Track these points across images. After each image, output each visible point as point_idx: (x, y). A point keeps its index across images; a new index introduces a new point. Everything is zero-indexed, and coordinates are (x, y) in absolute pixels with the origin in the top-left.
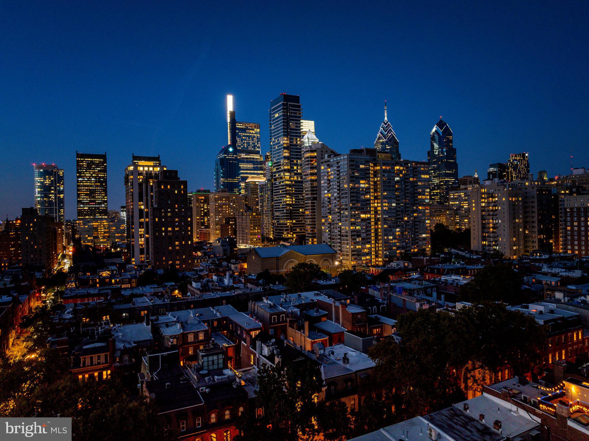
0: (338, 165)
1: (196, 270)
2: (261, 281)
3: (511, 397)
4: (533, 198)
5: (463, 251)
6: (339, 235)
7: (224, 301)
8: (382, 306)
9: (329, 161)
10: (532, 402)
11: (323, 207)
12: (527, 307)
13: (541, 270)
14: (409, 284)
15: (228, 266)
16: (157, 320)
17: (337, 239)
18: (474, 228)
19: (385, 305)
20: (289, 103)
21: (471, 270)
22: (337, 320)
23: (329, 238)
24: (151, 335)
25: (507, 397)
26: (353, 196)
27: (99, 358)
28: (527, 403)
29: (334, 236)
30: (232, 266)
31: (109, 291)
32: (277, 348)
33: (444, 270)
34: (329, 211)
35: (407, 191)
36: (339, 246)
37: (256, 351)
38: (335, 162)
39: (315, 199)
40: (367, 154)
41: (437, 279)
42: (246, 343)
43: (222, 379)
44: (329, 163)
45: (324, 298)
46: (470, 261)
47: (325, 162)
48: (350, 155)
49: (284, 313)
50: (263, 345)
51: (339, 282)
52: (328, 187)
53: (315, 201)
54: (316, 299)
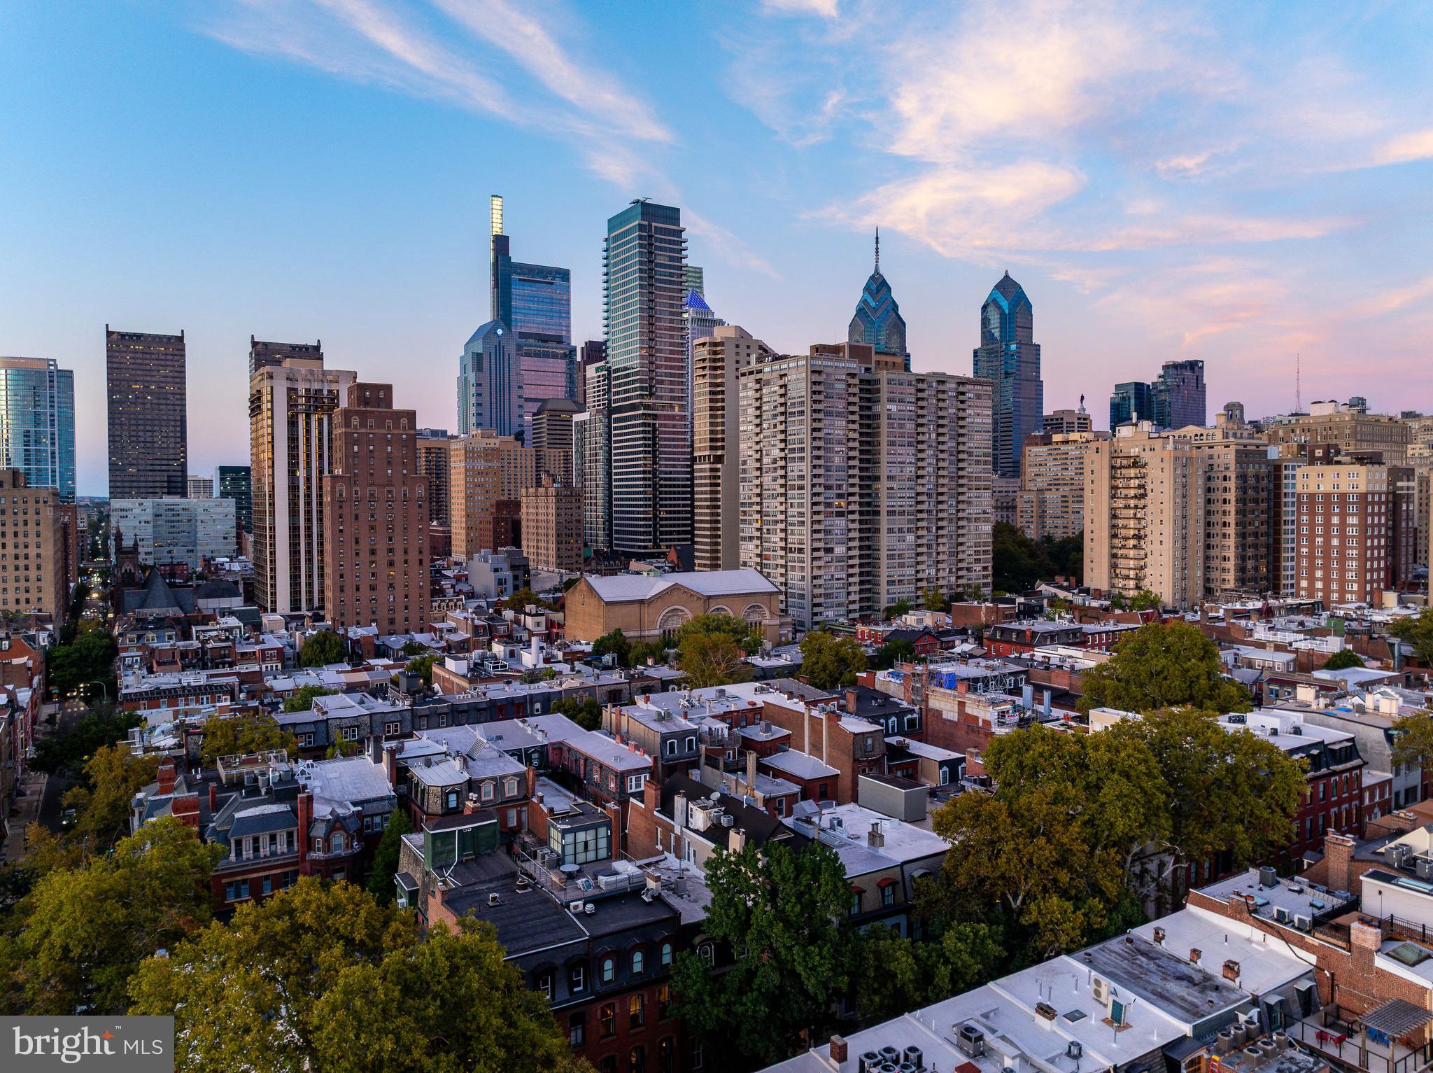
0: (782, 383)
1: (441, 630)
2: (607, 658)
3: (1250, 912)
4: (1227, 468)
5: (1067, 589)
6: (782, 548)
7: (538, 706)
8: (909, 716)
9: (759, 372)
10: (1296, 921)
11: (744, 480)
12: (1241, 720)
13: (1251, 636)
14: (963, 667)
15: (517, 622)
16: (401, 749)
17: (775, 558)
18: (1092, 536)
19: (915, 715)
20: (654, 224)
21: (1092, 634)
22: (816, 749)
23: (758, 555)
24: (390, 785)
25: (1241, 912)
26: (819, 457)
27: (273, 839)
28: (1286, 924)
29: (769, 550)
30: (529, 619)
31: (234, 680)
32: (725, 813)
33: (1034, 634)
34: (758, 491)
35: (941, 447)
36: (782, 575)
37: (673, 819)
38: (776, 375)
39: (719, 459)
40: (851, 357)
41: (1025, 655)
42: (642, 802)
43: (616, 882)
44: (759, 376)
45: (777, 698)
46: (1085, 614)
47: (751, 373)
48: (812, 358)
49: (693, 732)
50: (690, 805)
51: (799, 661)
52: (757, 434)
53: (719, 466)
54: (760, 700)
